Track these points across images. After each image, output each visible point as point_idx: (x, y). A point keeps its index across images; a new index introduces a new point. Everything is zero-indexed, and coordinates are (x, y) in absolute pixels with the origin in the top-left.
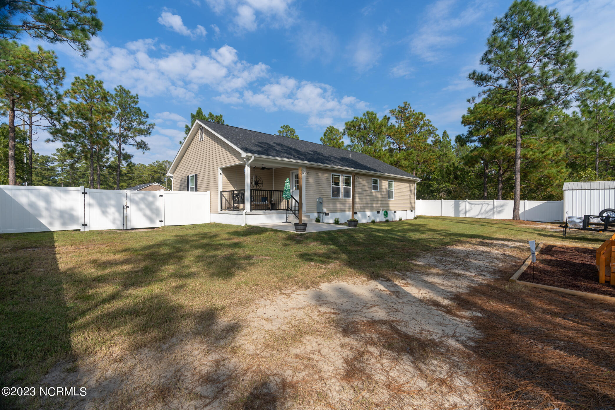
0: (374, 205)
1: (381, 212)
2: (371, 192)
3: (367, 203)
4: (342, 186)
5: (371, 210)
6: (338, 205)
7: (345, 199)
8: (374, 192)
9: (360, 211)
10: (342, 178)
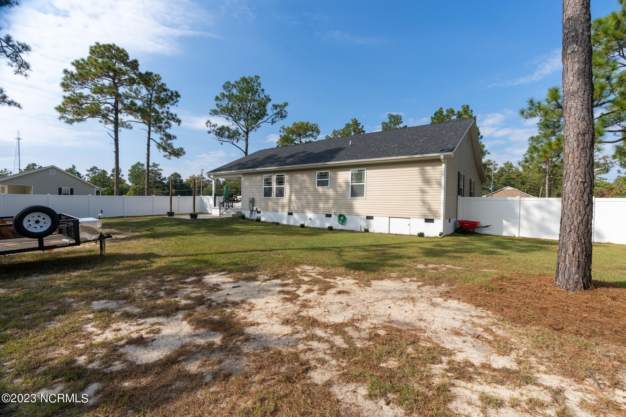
0: (321, 205)
1: (333, 216)
2: (315, 189)
3: (308, 203)
4: (274, 186)
5: (316, 210)
6: (270, 204)
7: (278, 199)
8: (320, 189)
9: (297, 212)
10: (274, 178)
